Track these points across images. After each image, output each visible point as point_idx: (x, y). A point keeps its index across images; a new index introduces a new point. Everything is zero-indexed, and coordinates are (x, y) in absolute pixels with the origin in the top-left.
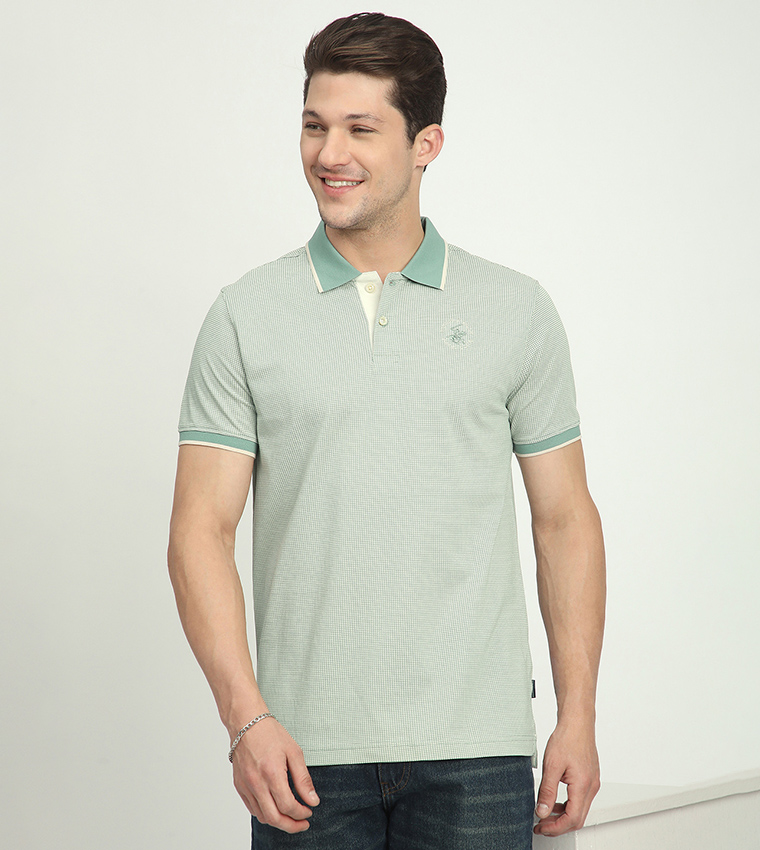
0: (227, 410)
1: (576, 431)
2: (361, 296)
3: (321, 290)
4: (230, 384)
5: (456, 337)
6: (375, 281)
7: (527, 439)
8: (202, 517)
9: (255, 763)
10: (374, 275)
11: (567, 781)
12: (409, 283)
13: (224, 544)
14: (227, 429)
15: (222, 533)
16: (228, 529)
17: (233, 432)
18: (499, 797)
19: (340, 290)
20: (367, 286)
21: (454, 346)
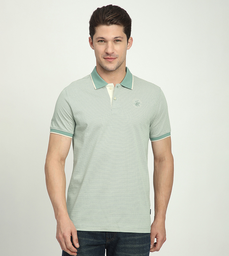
0: (64, 124)
1: (169, 134)
2: (108, 91)
3: (96, 89)
4: (66, 116)
5: (137, 104)
6: (112, 86)
7: (154, 136)
8: (55, 156)
9: (61, 232)
10: (112, 84)
11: (157, 238)
12: (123, 87)
13: (61, 164)
14: (64, 130)
15: (61, 161)
16: (63, 160)
17: (66, 131)
18: (141, 245)
19: (102, 89)
20: (110, 88)
21: (136, 107)
